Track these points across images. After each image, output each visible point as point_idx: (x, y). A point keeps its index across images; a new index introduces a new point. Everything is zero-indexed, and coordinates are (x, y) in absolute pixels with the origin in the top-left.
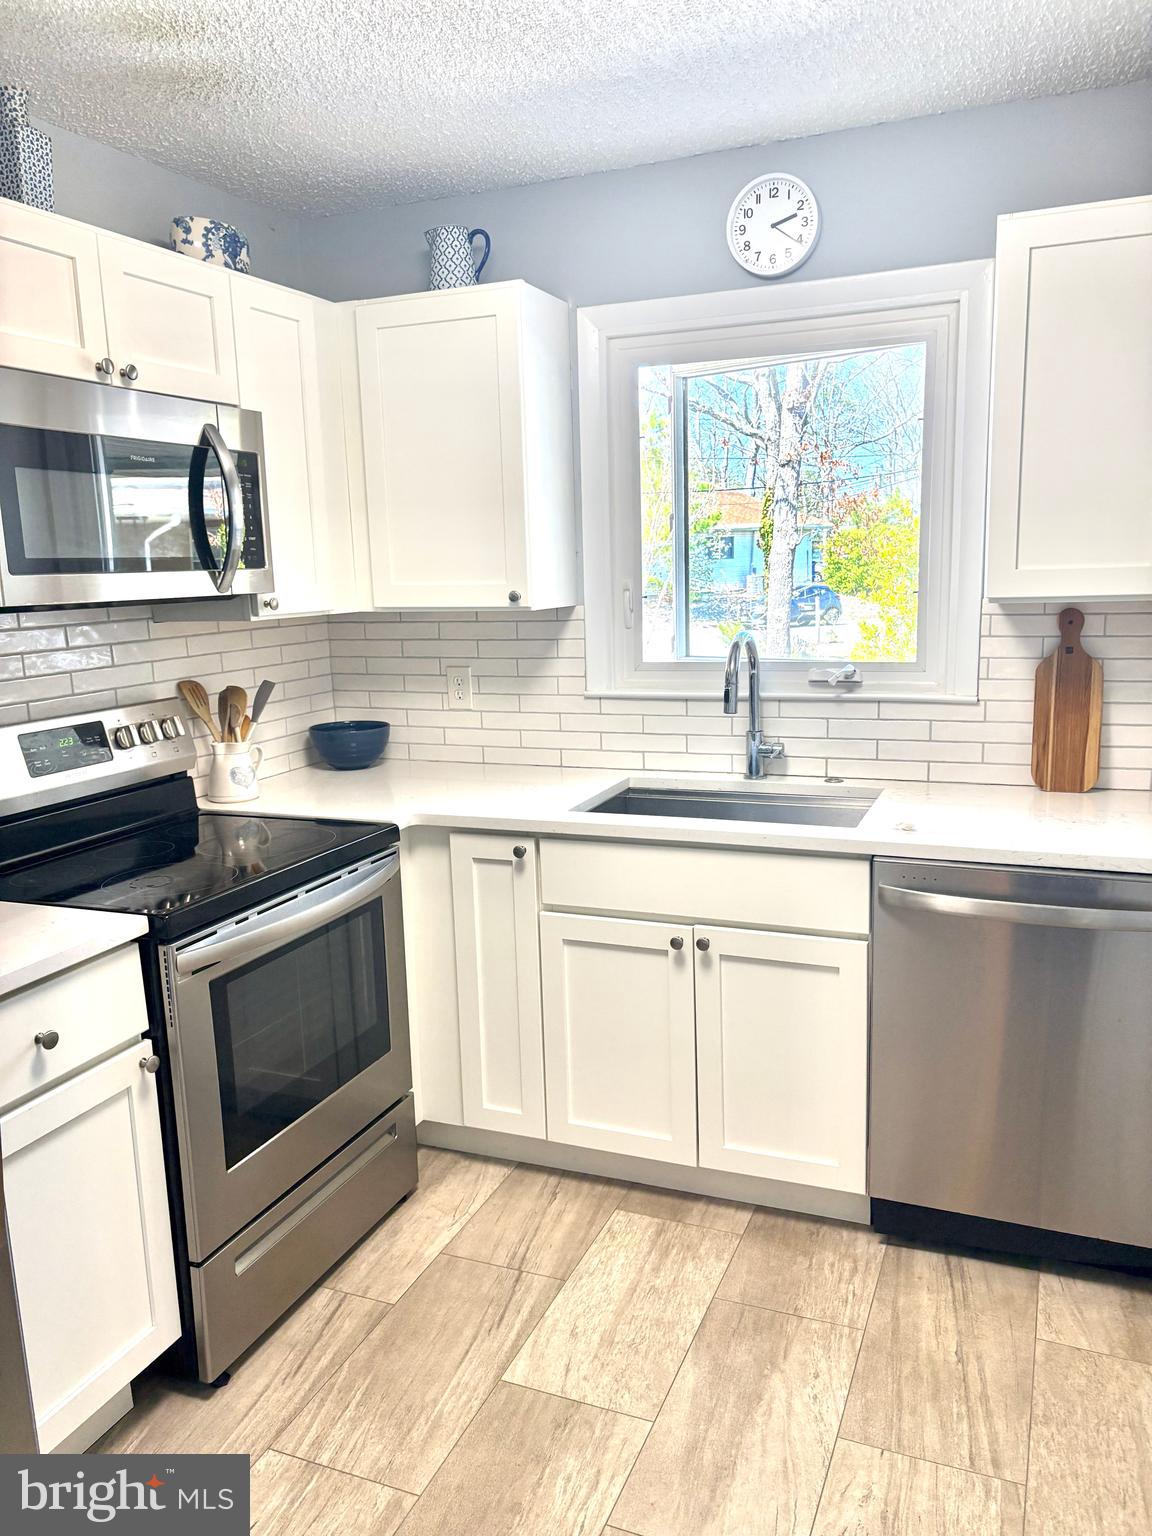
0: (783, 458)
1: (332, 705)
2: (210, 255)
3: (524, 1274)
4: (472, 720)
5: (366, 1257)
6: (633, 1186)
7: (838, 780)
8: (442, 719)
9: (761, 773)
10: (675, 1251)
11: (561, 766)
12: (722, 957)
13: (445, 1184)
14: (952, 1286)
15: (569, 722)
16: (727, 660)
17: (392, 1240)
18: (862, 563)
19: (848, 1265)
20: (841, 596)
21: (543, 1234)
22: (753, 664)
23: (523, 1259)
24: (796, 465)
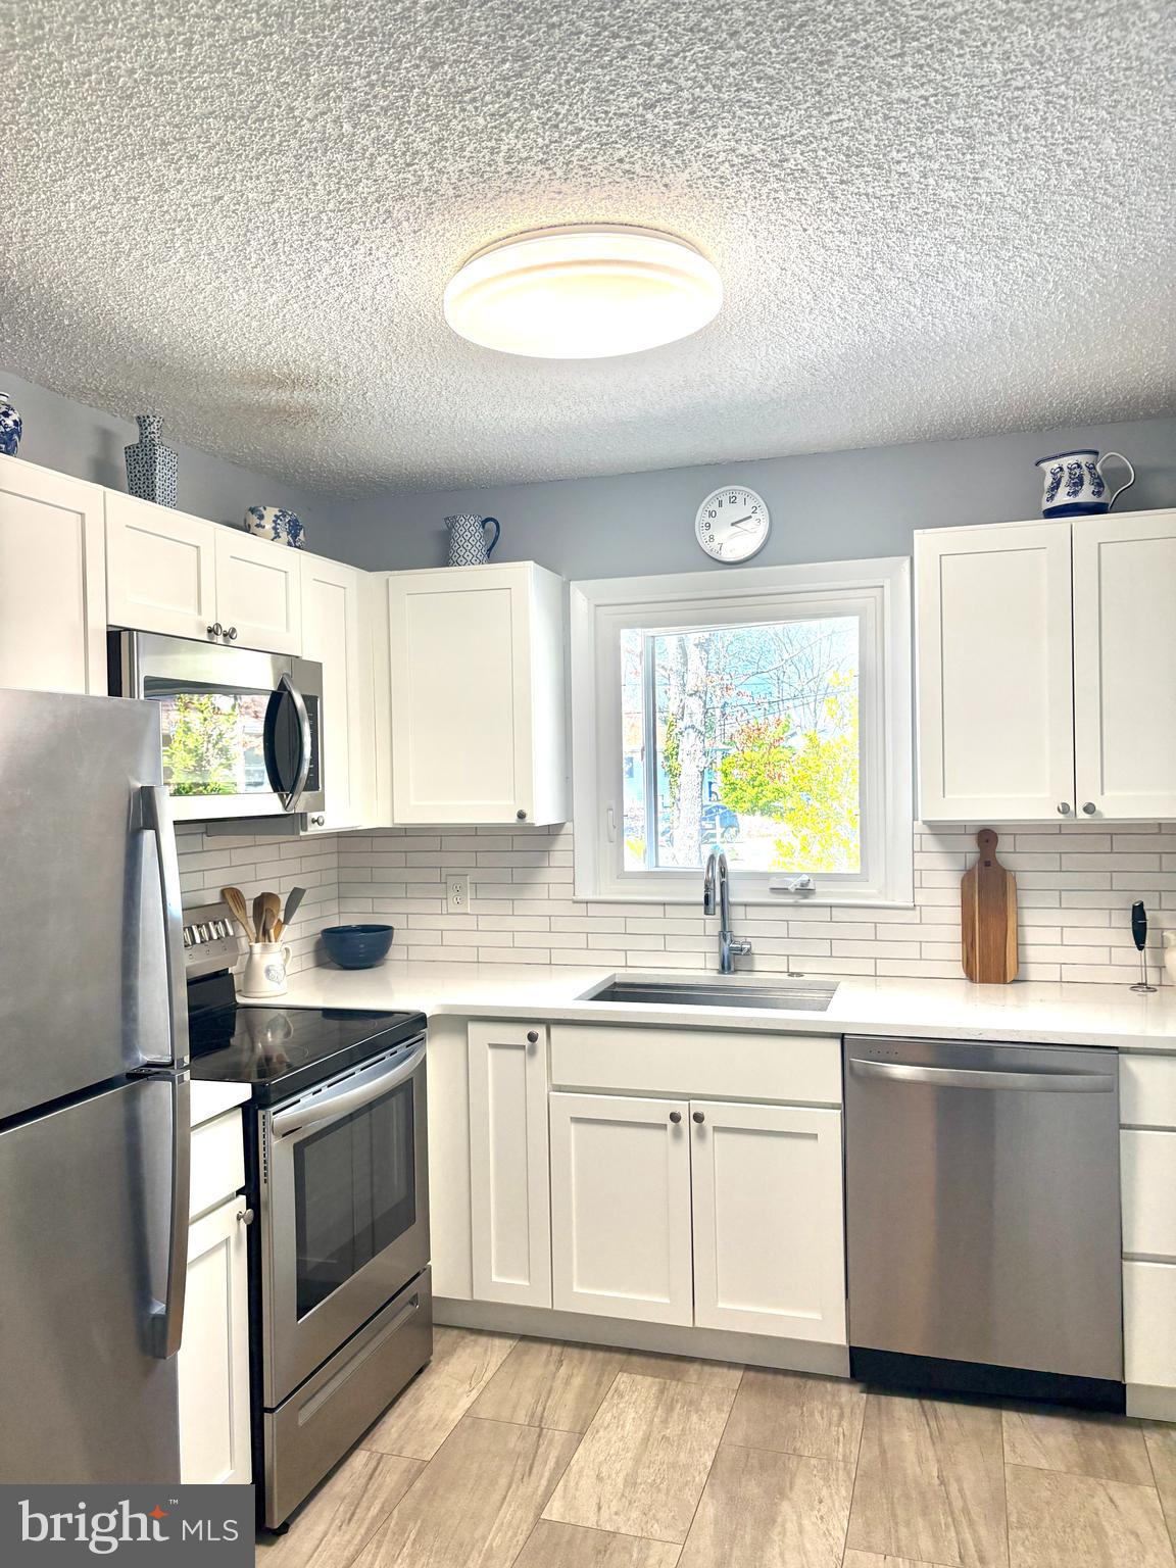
0: (689, 688)
1: (337, 911)
2: (277, 536)
3: (545, 1430)
4: (470, 923)
5: (393, 1424)
6: (630, 1351)
7: (800, 975)
8: (442, 923)
9: (732, 969)
10: (679, 1405)
11: (550, 964)
12: (716, 1129)
13: (456, 1356)
14: (928, 1425)
15: (558, 925)
16: (705, 871)
17: (416, 1407)
18: (756, 783)
19: (835, 1412)
20: (739, 816)
21: (555, 1396)
22: (723, 874)
23: (542, 1418)
24: (702, 695)
